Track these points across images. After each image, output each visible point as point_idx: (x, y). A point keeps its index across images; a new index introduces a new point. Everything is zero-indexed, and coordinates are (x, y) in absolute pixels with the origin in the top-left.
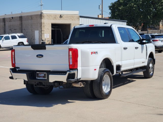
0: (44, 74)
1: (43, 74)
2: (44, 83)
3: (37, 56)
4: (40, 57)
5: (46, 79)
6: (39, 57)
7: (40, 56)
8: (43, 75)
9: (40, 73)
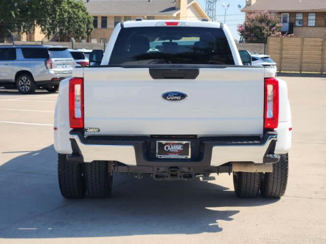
0: (181, 144)
1: (178, 144)
2: (189, 168)
3: (165, 96)
4: (176, 100)
5: (189, 157)
6: (171, 99)
7: (175, 96)
8: (180, 148)
9: (168, 142)
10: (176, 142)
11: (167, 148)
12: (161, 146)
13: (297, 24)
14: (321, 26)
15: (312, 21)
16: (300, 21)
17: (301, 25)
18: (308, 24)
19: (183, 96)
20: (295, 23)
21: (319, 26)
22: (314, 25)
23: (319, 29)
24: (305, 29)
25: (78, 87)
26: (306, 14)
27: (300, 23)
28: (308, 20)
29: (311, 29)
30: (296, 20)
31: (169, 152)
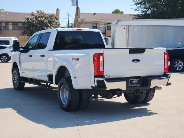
3: (133, 61)
5: (140, 85)
6: (135, 62)
7: (136, 60)
8: (137, 82)
9: (133, 79)
10: (136, 79)
11: (133, 82)
12: (131, 81)
13: (2, 29)
14: (16, 30)
15: (11, 27)
16: (4, 27)
17: (5, 29)
18: (8, 28)
19: (139, 61)
20: (1, 28)
21: (15, 30)
22: (12, 29)
23: (15, 31)
24: (7, 31)
25: (101, 57)
26: (7, 23)
27: (3, 28)
28: (8, 26)
29: (10, 31)
30: (1, 26)
31: (134, 84)
